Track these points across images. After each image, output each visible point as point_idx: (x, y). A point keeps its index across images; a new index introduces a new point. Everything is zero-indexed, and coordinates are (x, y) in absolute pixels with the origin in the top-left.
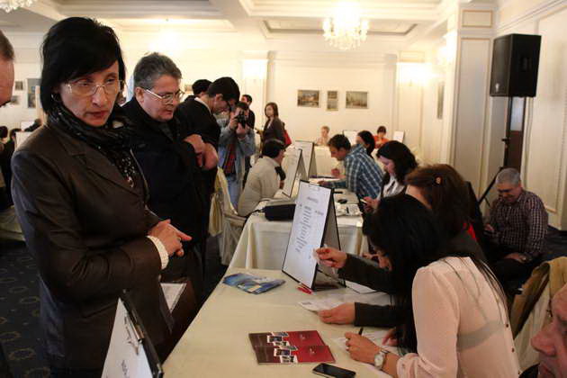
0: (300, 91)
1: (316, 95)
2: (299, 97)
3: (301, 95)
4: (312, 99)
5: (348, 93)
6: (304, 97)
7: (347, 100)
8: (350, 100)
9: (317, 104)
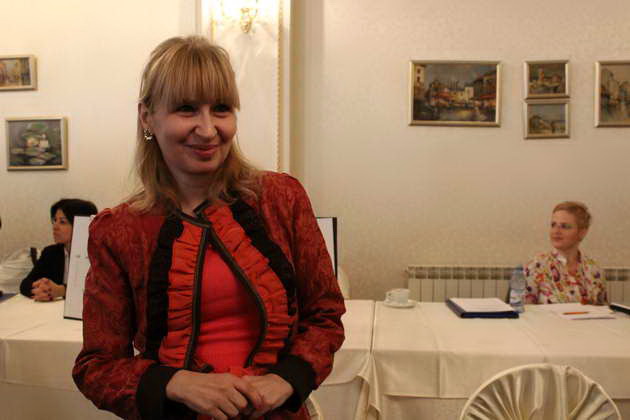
0: (420, 66)
1: (484, 80)
2: (417, 89)
3: (426, 82)
4: (467, 95)
5: (607, 67)
6: (437, 87)
7: (605, 95)
8: (615, 93)
9: (490, 114)
